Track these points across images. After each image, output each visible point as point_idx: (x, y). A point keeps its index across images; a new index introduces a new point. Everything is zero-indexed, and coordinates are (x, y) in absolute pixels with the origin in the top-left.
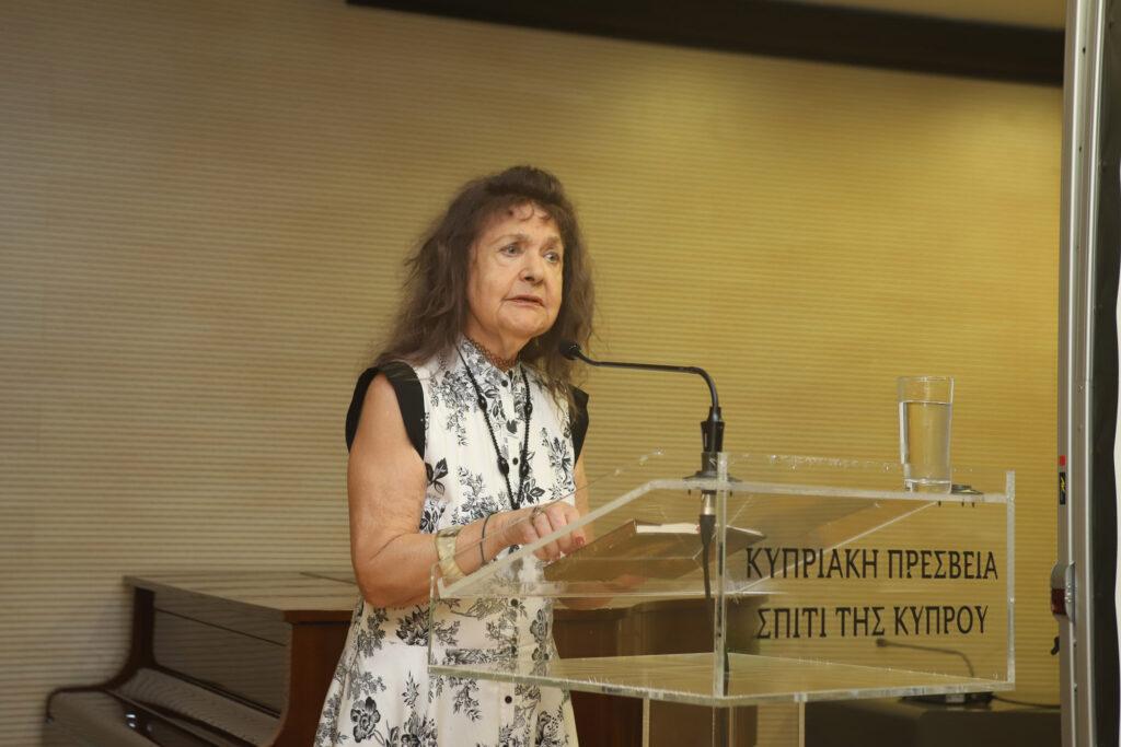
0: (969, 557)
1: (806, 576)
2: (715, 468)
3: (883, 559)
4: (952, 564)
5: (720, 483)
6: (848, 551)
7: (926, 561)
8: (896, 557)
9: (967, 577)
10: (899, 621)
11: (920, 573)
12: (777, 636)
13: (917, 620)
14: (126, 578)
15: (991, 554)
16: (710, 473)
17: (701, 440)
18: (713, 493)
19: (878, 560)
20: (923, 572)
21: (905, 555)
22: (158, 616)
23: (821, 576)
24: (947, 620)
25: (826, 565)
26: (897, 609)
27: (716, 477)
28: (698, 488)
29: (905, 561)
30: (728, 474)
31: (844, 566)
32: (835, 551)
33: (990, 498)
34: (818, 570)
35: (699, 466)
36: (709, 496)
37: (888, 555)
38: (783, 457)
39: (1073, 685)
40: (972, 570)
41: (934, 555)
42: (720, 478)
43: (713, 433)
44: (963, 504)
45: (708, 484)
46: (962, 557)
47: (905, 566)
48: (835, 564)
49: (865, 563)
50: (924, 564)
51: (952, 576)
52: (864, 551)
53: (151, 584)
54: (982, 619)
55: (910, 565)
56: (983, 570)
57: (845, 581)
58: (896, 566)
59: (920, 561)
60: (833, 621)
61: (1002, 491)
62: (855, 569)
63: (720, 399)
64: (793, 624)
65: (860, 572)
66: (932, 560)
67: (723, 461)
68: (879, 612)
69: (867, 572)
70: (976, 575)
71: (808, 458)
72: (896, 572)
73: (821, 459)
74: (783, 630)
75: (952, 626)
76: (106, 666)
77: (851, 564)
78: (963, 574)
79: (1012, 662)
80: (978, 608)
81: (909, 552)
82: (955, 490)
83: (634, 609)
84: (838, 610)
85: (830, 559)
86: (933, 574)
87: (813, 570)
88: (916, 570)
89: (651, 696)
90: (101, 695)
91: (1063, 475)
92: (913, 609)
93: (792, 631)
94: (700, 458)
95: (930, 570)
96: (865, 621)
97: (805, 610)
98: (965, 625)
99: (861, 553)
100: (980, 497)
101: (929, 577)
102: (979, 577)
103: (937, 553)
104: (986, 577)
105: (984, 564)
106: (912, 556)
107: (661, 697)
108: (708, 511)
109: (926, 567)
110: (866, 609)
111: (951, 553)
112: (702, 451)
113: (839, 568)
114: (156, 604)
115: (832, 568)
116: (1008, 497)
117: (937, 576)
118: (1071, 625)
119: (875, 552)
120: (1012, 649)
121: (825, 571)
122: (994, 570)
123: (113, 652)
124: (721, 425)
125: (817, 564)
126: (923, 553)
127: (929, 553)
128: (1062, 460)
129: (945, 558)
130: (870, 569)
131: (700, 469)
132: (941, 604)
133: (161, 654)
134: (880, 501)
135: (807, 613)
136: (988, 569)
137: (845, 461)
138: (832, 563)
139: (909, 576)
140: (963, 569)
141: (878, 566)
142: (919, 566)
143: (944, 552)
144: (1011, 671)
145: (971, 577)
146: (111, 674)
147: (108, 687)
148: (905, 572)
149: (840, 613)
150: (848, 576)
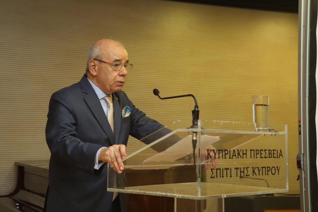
0: (274, 151)
1: (225, 158)
2: (197, 125)
3: (248, 153)
4: (269, 154)
5: (199, 130)
6: (238, 150)
7: (262, 153)
8: (252, 152)
9: (274, 157)
10: (254, 171)
11: (260, 156)
12: (217, 177)
13: (259, 171)
14: (15, 163)
15: (281, 150)
16: (196, 126)
17: (192, 117)
18: (196, 133)
19: (247, 153)
20: (261, 156)
21: (255, 151)
22: (25, 174)
23: (230, 158)
24: (268, 171)
25: (232, 155)
26: (253, 168)
27: (197, 127)
28: (191, 131)
29: (255, 153)
30: (201, 127)
31: (237, 155)
32: (234, 150)
33: (280, 133)
34: (229, 156)
35: (191, 124)
36: (195, 134)
37: (250, 151)
38: (218, 121)
39: (304, 190)
40: (275, 155)
41: (264, 151)
42: (199, 128)
43: (196, 114)
44: (272, 135)
45: (195, 130)
46: (272, 151)
47: (255, 155)
48: (234, 154)
49: (243, 154)
50: (261, 154)
51: (269, 157)
52: (243, 150)
53: (23, 164)
54: (278, 170)
55: (257, 154)
56: (279, 155)
57: (237, 159)
58: (252, 155)
59: (260, 153)
60: (234, 172)
61: (284, 131)
62: (240, 156)
63: (198, 103)
64: (222, 174)
65: (242, 156)
66: (263, 152)
67: (199, 123)
68: (248, 169)
69: (244, 156)
70: (276, 157)
71: (225, 121)
72: (252, 156)
73: (229, 122)
74: (219, 176)
75: (270, 173)
76: (10, 189)
77: (239, 154)
78: (273, 156)
79: (287, 183)
80: (277, 167)
81: (256, 150)
82: (270, 131)
83: (170, 169)
84: (235, 168)
85: (232, 153)
86: (264, 157)
87: (228, 156)
88: (259, 156)
89: (177, 197)
90: (8, 198)
91: (300, 126)
92: (258, 168)
93: (222, 176)
94: (192, 122)
95: (263, 156)
96: (244, 172)
97: (225, 169)
98: (273, 172)
99: (242, 151)
100: (277, 133)
101: (263, 158)
102: (277, 157)
103: (265, 150)
104: (279, 157)
105: (279, 153)
106: (257, 151)
107: (180, 197)
108: (195, 138)
109: (262, 155)
110: (244, 168)
111: (269, 150)
112: (192, 120)
113: (235, 155)
114: (25, 170)
115: (233, 155)
116: (286, 132)
117: (265, 157)
118: (303, 171)
119: (246, 150)
120: (288, 179)
121: (231, 157)
122: (282, 155)
123: (12, 185)
124: (198, 111)
125: (229, 154)
126: (261, 150)
127: (262, 150)
128: (300, 122)
129: (267, 152)
130: (245, 156)
131: (192, 125)
132: (266, 166)
133: (26, 186)
134: (246, 135)
135: (226, 170)
136: (280, 155)
137: (237, 122)
138: (233, 154)
139: (257, 157)
140: (273, 155)
141: (247, 155)
142: (259, 154)
143: (267, 150)
144: (287, 186)
145: (275, 157)
146: (11, 192)
147: (10, 196)
148: (255, 156)
149: (236, 170)
150: (238, 157)
